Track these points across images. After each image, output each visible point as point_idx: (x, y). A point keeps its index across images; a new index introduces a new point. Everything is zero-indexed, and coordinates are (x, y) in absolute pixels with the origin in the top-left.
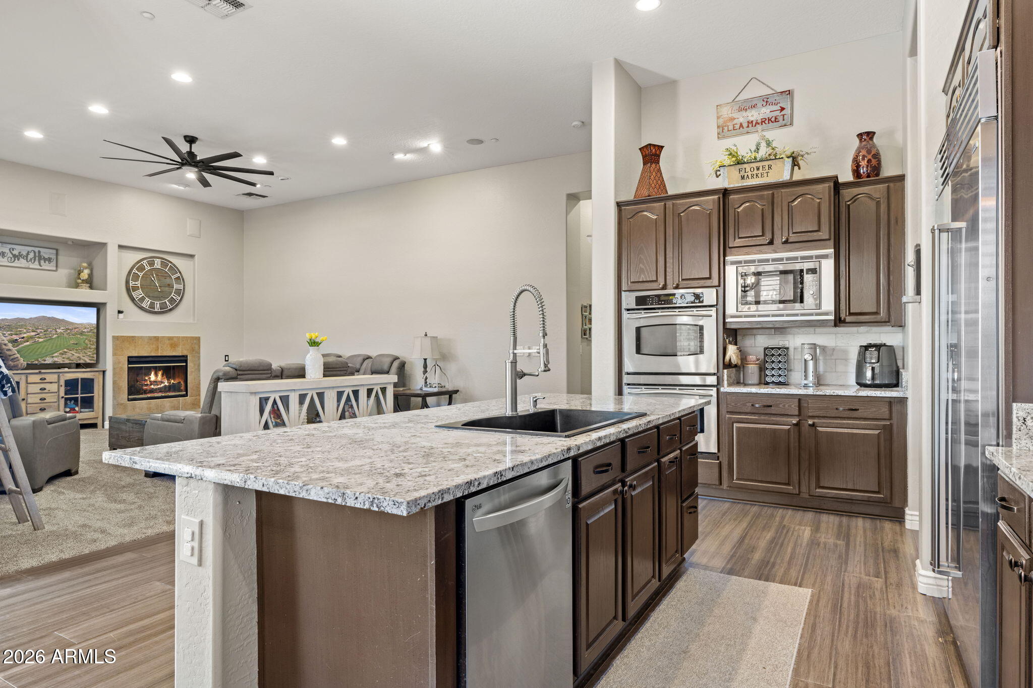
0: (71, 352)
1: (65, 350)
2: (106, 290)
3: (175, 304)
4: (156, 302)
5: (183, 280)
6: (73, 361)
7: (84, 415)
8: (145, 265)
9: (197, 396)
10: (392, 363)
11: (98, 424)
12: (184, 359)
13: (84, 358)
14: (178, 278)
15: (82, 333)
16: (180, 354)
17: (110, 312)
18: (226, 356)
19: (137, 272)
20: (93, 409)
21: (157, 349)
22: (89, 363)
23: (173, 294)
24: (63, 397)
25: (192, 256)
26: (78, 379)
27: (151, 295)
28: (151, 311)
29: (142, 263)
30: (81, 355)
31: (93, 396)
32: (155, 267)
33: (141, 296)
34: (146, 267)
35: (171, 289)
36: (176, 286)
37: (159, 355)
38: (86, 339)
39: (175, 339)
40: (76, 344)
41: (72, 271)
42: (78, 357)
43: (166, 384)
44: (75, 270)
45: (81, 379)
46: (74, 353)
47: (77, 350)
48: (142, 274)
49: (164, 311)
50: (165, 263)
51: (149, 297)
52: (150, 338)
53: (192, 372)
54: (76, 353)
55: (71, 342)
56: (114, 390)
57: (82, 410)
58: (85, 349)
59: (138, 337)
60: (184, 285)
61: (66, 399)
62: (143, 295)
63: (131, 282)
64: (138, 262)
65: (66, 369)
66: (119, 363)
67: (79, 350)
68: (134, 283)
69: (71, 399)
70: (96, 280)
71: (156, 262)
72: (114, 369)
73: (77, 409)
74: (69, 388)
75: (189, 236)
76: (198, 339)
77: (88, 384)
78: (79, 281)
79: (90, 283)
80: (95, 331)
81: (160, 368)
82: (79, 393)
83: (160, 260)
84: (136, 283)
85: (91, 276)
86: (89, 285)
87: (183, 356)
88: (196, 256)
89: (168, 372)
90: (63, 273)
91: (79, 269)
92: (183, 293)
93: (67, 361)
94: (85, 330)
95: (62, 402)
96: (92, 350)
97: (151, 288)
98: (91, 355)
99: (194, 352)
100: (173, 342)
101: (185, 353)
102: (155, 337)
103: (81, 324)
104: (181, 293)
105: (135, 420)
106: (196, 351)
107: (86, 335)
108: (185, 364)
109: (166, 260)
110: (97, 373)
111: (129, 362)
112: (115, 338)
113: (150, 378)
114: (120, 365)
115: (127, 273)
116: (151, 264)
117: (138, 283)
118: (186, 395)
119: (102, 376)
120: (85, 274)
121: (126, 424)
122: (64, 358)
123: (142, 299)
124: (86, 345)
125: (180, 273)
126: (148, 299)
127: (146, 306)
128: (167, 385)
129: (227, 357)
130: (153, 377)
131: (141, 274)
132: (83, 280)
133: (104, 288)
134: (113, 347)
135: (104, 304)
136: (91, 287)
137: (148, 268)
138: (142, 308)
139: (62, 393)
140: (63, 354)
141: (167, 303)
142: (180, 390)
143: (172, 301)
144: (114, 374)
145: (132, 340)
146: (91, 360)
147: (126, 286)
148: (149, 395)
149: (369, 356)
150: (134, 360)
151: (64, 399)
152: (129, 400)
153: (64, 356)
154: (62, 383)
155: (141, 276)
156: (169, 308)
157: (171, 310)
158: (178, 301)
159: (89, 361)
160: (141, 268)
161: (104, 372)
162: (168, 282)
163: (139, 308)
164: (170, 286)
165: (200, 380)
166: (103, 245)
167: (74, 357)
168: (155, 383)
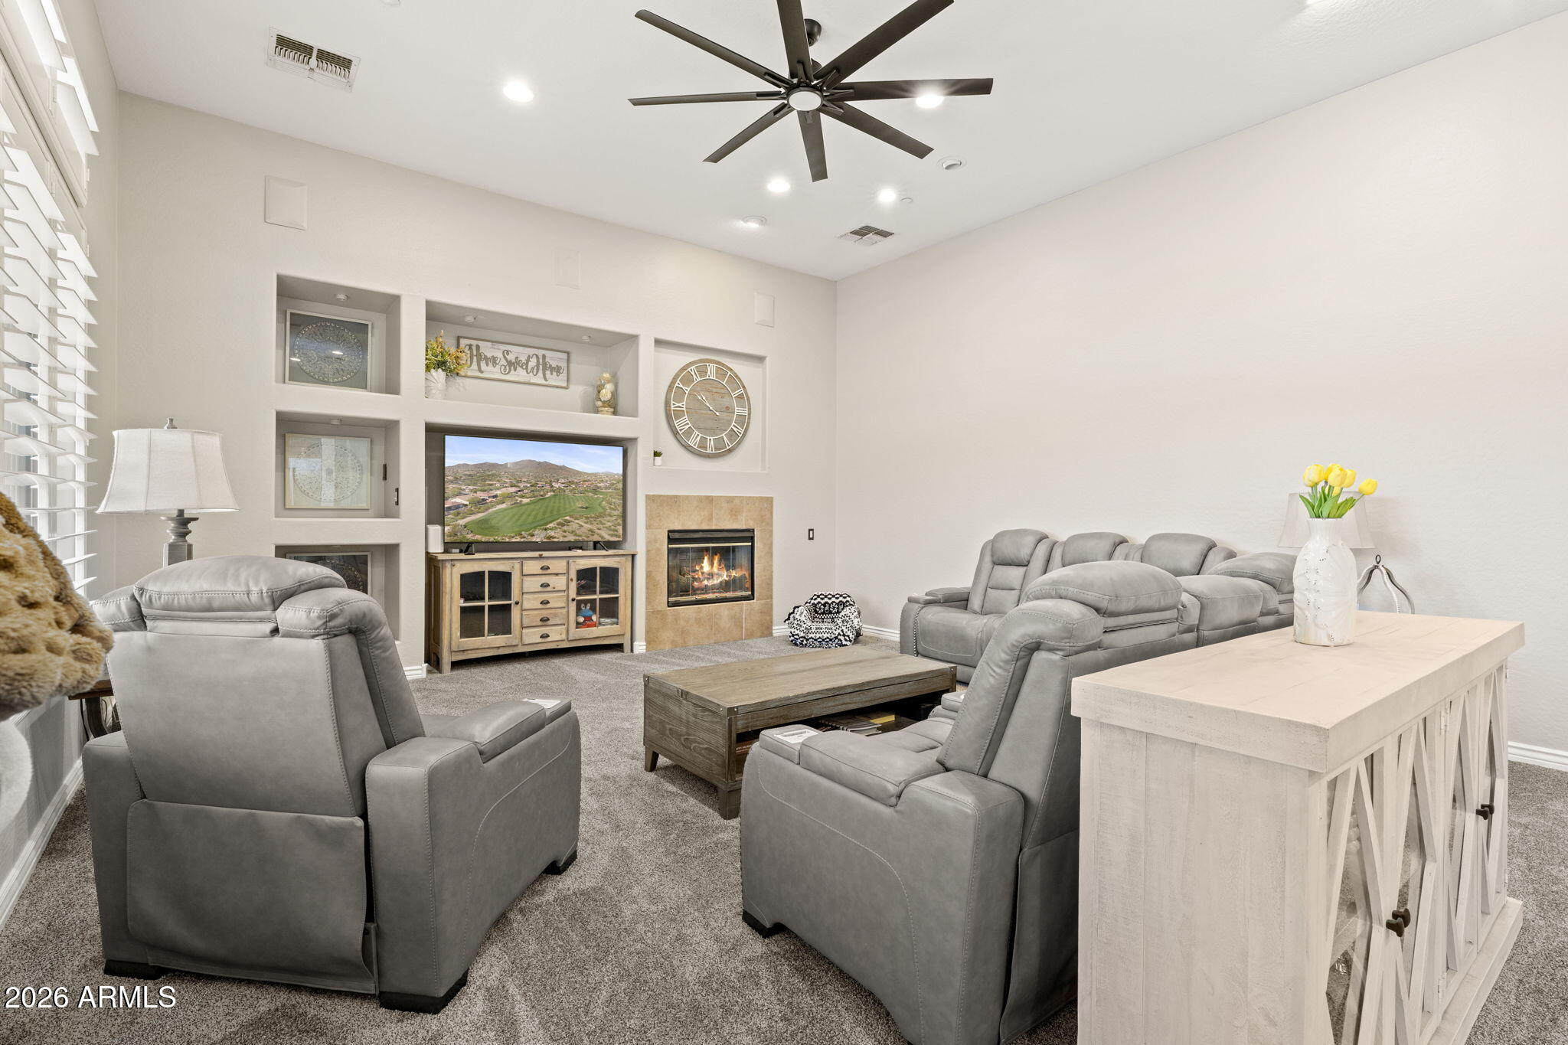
0: (576, 521)
1: (568, 518)
2: (636, 416)
3: (737, 440)
4: (709, 438)
5: (748, 399)
6: (580, 536)
7: (603, 631)
8: (693, 373)
9: (768, 599)
10: (1206, 556)
11: (625, 645)
12: (748, 535)
13: (599, 532)
14: (740, 397)
15: (596, 490)
16: (744, 527)
17: (642, 453)
18: (810, 530)
19: (681, 386)
20: (617, 618)
21: (710, 519)
22: (609, 542)
23: (733, 423)
24: (573, 600)
25: (760, 359)
26: (596, 568)
27: (702, 426)
28: (700, 453)
29: (689, 370)
30: (594, 527)
31: (617, 598)
32: (707, 377)
33: (687, 427)
34: (695, 377)
35: (730, 414)
36: (738, 411)
37: (714, 528)
38: (603, 499)
39: (737, 501)
40: (587, 508)
41: (590, 389)
42: (590, 530)
43: (725, 578)
44: (594, 386)
45: (600, 568)
46: (583, 524)
47: (587, 518)
48: (689, 389)
49: (722, 453)
50: (722, 370)
51: (698, 428)
52: (700, 499)
53: (760, 557)
54: (585, 523)
55: (577, 503)
56: (647, 588)
57: (602, 620)
58: (601, 517)
59: (683, 497)
60: (750, 409)
61: (579, 603)
62: (690, 425)
63: (672, 402)
64: (683, 369)
65: (579, 552)
66: (656, 541)
67: (592, 517)
68: (677, 405)
69: (586, 602)
70: (623, 402)
71: (709, 369)
72: (648, 551)
73: (594, 618)
74: (583, 582)
75: (757, 324)
76: (769, 501)
77: (610, 577)
78: (599, 403)
79: (613, 406)
80: (620, 486)
81: (715, 551)
82: (598, 592)
83: (715, 365)
84: (680, 405)
85: (615, 394)
86: (612, 410)
87: (748, 530)
88: (768, 358)
89: (726, 556)
90: (578, 391)
91: (599, 383)
92: (748, 423)
93: (572, 538)
94: (602, 485)
95: (573, 606)
96: (614, 518)
97: (702, 414)
98: (613, 527)
99: (764, 524)
100: (733, 505)
101: (750, 525)
102: (707, 497)
103: (595, 475)
104: (744, 421)
105: (701, 699)
106: (767, 520)
107: (602, 493)
108: (750, 544)
109: (723, 365)
110: (623, 558)
111: (671, 540)
112: (650, 499)
113: (702, 568)
114: (657, 545)
115: (666, 388)
116: (702, 372)
117: (683, 405)
118: (751, 597)
119: (630, 563)
120: (606, 393)
121: (680, 702)
122: (565, 531)
123: (689, 433)
124: (602, 511)
125: (744, 387)
126: (697, 433)
127: (695, 445)
128: (727, 579)
129: (811, 532)
130: (706, 565)
131: (687, 389)
132: (604, 402)
133: (634, 413)
134: (647, 514)
135: (634, 440)
136: (615, 413)
137: (697, 379)
138: (687, 448)
139: (573, 593)
140: (563, 525)
141: (725, 438)
142: (741, 589)
143: (732, 435)
144: (648, 560)
145: (673, 501)
146: (612, 535)
147: (666, 409)
148: (699, 597)
149: (1124, 538)
150: (677, 536)
151: (575, 602)
152: (670, 605)
153: (565, 528)
154: (573, 575)
155: (687, 392)
156: (728, 448)
157: (730, 451)
158: (740, 436)
159: (608, 538)
160: (687, 380)
161: (633, 556)
162: (727, 404)
163: (685, 447)
164: (729, 410)
165: (772, 572)
166: (632, 339)
167: (583, 529)
168: (711, 575)
